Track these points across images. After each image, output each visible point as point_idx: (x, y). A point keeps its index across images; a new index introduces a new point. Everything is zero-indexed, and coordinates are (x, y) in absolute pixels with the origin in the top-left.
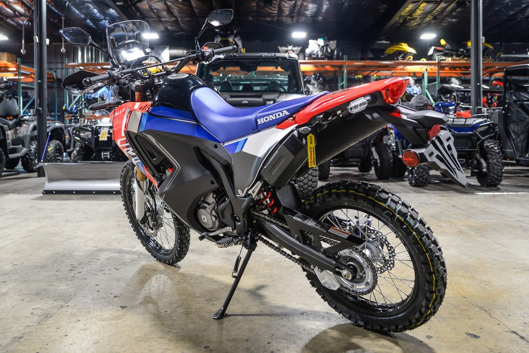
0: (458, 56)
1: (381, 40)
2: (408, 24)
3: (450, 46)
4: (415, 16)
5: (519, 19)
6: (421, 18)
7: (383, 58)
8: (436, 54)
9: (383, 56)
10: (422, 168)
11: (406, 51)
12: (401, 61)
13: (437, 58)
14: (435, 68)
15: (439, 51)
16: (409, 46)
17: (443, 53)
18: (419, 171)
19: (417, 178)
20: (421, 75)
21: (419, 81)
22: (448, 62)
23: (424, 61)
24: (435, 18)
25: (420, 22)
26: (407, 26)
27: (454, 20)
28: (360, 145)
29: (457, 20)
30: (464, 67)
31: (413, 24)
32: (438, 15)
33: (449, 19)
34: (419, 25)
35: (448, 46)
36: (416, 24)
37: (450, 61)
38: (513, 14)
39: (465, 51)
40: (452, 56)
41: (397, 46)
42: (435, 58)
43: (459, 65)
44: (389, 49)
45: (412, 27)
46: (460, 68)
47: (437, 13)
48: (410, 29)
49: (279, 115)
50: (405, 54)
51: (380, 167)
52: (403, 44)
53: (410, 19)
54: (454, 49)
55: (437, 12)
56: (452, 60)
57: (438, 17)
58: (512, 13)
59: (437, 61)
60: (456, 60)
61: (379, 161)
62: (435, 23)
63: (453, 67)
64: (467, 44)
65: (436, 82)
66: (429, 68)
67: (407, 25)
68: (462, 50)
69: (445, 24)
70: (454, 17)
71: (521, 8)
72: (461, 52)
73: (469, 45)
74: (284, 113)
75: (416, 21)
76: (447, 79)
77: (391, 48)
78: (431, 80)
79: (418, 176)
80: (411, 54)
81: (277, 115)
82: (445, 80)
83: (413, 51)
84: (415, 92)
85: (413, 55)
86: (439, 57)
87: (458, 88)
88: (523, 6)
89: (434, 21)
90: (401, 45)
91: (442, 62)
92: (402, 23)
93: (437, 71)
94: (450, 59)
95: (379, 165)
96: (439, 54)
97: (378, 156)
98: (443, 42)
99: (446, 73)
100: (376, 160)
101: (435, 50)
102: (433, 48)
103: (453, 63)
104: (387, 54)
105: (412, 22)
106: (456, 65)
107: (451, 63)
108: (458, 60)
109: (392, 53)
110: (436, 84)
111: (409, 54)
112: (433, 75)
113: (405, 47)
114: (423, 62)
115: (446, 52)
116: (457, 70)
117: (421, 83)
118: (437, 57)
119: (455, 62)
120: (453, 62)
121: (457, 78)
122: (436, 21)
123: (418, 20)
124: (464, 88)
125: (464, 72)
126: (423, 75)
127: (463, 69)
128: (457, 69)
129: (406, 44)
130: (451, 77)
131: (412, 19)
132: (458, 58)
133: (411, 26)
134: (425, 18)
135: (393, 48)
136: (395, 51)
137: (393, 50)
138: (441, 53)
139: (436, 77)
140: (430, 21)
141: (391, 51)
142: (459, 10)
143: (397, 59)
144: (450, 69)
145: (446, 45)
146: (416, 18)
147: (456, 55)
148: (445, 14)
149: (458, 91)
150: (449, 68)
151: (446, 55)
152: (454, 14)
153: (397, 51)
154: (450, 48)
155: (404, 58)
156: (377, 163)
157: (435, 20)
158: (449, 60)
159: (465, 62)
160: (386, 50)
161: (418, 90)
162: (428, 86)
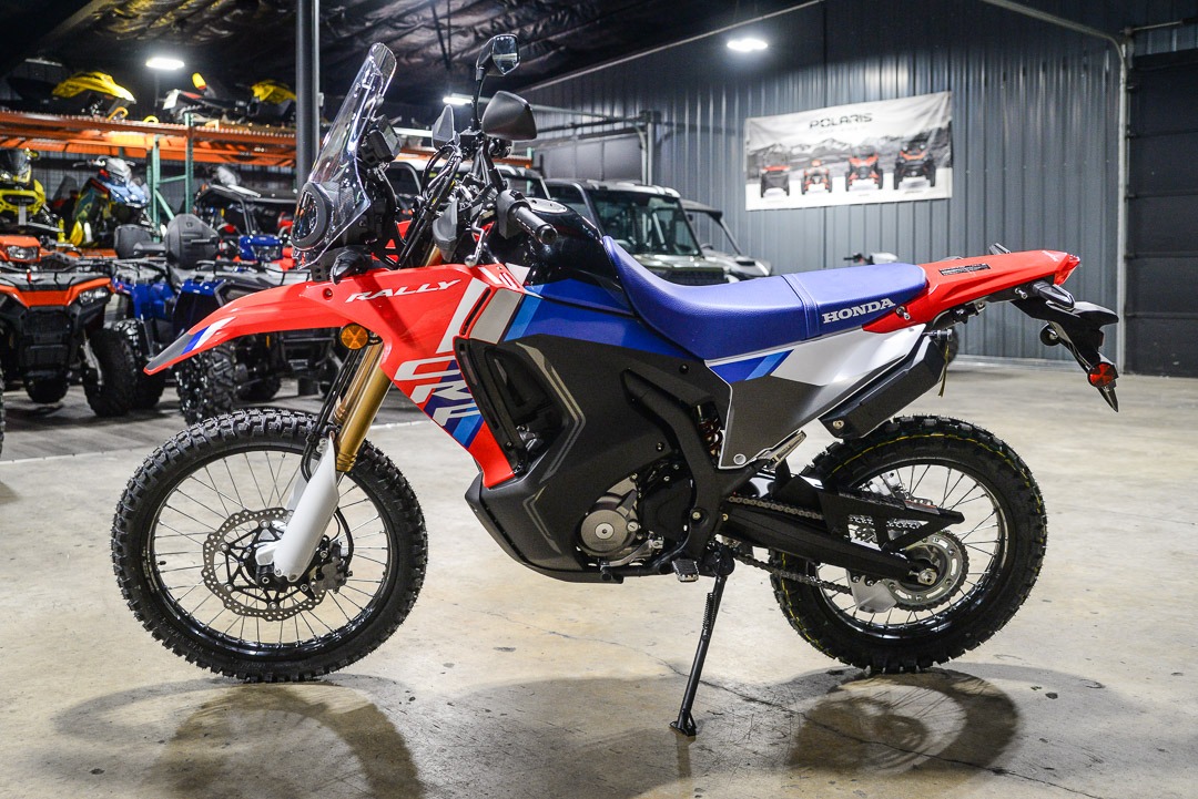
0: (232, 116)
1: (35, 57)
2: (114, 28)
3: (216, 91)
4: (133, 10)
5: (356, 50)
6: (146, 18)
7: (44, 105)
8: (184, 110)
9: (46, 102)
10: (220, 384)
11: (110, 95)
12: (97, 118)
13: (189, 119)
14: (180, 142)
15: (191, 102)
16: (118, 81)
17: (199, 107)
18: (214, 391)
19: (210, 406)
20: (144, 156)
21: (140, 168)
22: (213, 130)
23: (152, 121)
24: (181, 21)
25: (146, 26)
26: (111, 32)
27: (225, 32)
28: (58, 337)
29: (231, 33)
30: (245, 144)
31: (126, 27)
32: (190, 16)
33: (212, 28)
34: (142, 32)
35: (210, 92)
36: (133, 29)
37: (217, 129)
38: (345, 38)
39: (248, 108)
40: (218, 115)
41: (85, 79)
42: (180, 117)
43: (233, 139)
44: (64, 85)
45: (122, 35)
46: (235, 144)
47: (187, 12)
48: (118, 38)
49: (874, 307)
50: (107, 103)
51: (102, 387)
52: (102, 76)
53: (119, 15)
54: (225, 100)
55: (189, 8)
56: (222, 125)
57: (188, 20)
58: (345, 35)
59: (186, 127)
60: (230, 126)
61: (99, 372)
62: (181, 33)
63: (219, 142)
64: (253, 92)
65: (186, 177)
66: (163, 140)
67: (111, 28)
68: (241, 103)
69: (202, 39)
70: (224, 26)
71: (363, 28)
72: (240, 107)
73: (256, 94)
74: (884, 304)
75: (135, 21)
76: (208, 169)
77: (70, 83)
78: (171, 168)
79: (212, 402)
80: (122, 101)
81: (870, 308)
82: (204, 172)
83: (128, 96)
84: (134, 197)
85: (126, 105)
86: (192, 116)
87: (248, 195)
88: (368, 24)
89: (178, 29)
90: (99, 78)
91: (198, 128)
92: (98, 21)
93: (186, 149)
94: (216, 122)
95: (100, 383)
96: (189, 108)
97: (96, 360)
98: (199, 81)
99: (205, 153)
100: (95, 370)
101: (181, 98)
102: (176, 92)
103: (224, 134)
104: (59, 97)
105: (126, 23)
106: (229, 139)
107: (219, 134)
108: (233, 127)
109: (72, 95)
110: (184, 180)
111: (117, 102)
112: (178, 157)
113: (107, 83)
114: (150, 125)
115: (207, 104)
116: (228, 150)
117: (145, 173)
118: (187, 115)
119: (227, 131)
120: (222, 130)
121: (231, 168)
122: (183, 30)
123: (140, 19)
124: (262, 197)
125: (243, 154)
126: (149, 155)
127: (241, 147)
128: (229, 146)
129: (110, 77)
130: (218, 164)
131: (126, 17)
132: (233, 123)
133: (122, 31)
134: (158, 18)
135: (74, 83)
136: (81, 90)
137: (77, 88)
138: (194, 107)
139: (184, 162)
140: (169, 26)
141: (70, 89)
142: (239, 11)
143: (88, 113)
144: (213, 145)
145: (206, 90)
146: (136, 16)
147: (227, 114)
148: (206, 16)
149: (249, 203)
150: (210, 144)
151: (205, 112)
152: (226, 18)
153: (88, 91)
154: (214, 97)
155: (105, 110)
156: (96, 378)
157: (182, 27)
158: (213, 125)
159: (250, 133)
160: (55, 86)
161: (142, 193)
162: (162, 185)
